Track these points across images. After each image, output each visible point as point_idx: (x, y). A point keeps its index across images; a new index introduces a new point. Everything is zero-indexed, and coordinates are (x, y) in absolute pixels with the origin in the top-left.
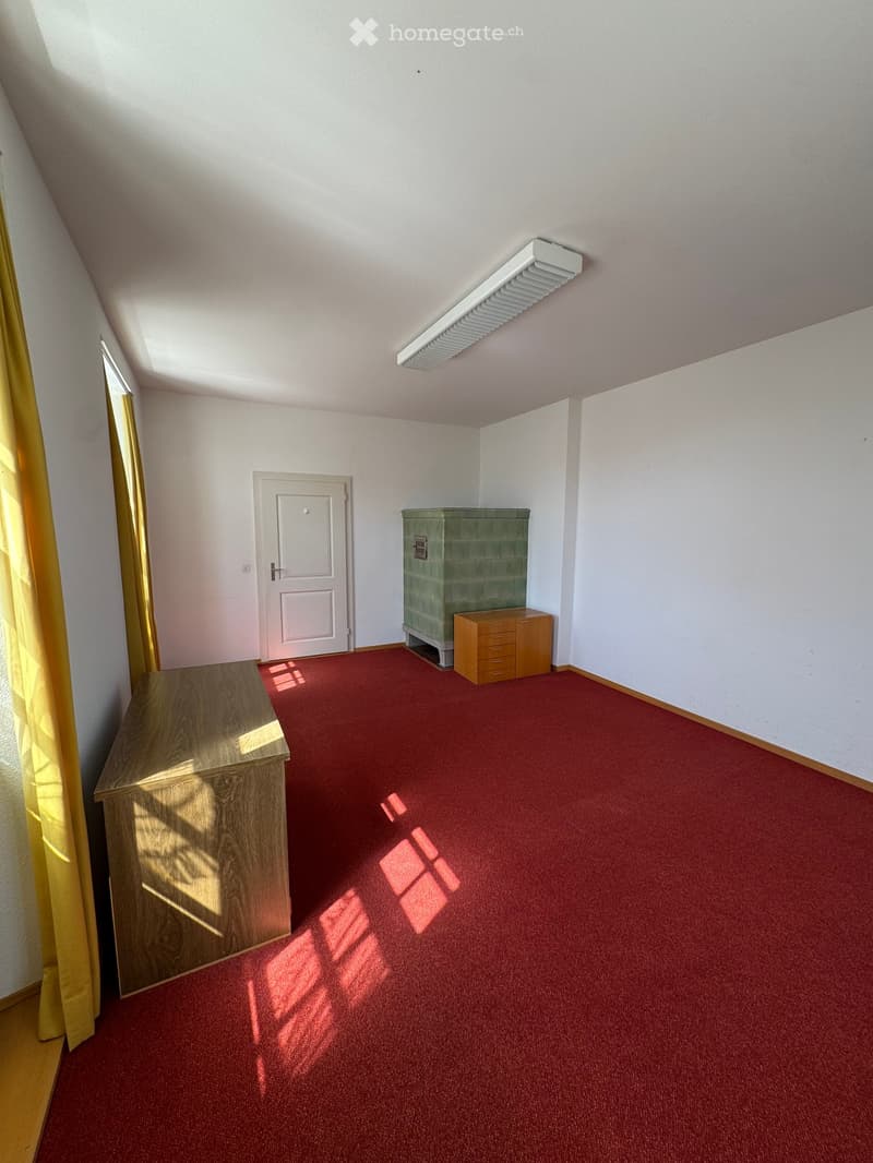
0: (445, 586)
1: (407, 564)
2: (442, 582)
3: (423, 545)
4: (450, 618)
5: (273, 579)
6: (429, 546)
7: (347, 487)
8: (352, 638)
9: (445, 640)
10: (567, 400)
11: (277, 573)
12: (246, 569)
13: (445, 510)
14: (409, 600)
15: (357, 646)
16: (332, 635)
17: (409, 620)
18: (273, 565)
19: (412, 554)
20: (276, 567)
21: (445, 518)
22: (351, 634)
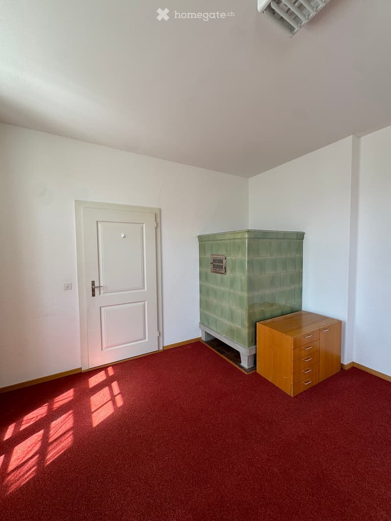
0: (249, 299)
1: (203, 276)
2: (245, 295)
3: (221, 261)
4: (254, 326)
5: (94, 295)
6: (228, 263)
7: (157, 216)
8: (161, 339)
9: (249, 346)
10: (351, 136)
11: (97, 291)
12: (68, 287)
13: (248, 231)
14: (204, 305)
15: (165, 345)
16: (145, 338)
17: (204, 320)
18: (93, 283)
19: (209, 269)
20: (97, 284)
21: (249, 239)
22: (161, 335)
